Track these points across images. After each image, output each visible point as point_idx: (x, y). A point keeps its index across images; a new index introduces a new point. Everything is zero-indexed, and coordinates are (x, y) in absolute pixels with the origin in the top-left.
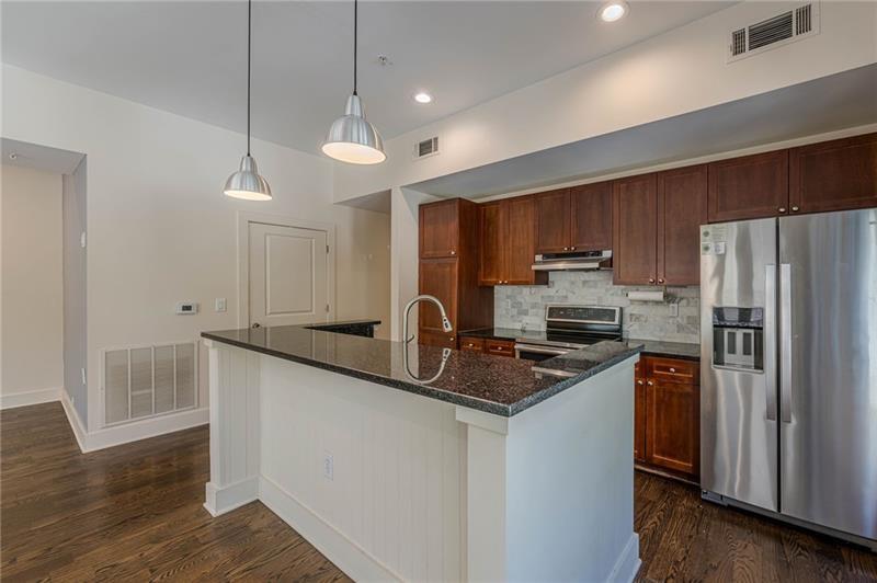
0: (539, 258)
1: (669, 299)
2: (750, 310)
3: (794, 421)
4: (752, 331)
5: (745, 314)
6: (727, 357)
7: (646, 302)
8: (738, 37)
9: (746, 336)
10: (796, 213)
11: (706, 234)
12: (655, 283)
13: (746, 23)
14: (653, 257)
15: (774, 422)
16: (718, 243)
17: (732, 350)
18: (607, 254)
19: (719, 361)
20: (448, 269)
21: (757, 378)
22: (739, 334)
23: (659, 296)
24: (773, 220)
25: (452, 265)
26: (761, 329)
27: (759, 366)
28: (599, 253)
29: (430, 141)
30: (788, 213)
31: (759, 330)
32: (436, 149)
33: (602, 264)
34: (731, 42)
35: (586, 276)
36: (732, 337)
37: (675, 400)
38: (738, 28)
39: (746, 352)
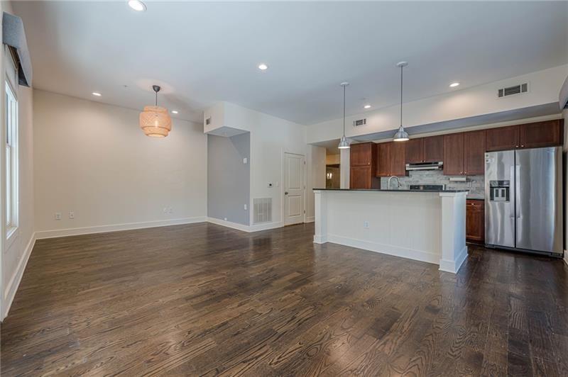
0: (408, 165)
1: (468, 180)
2: (503, 181)
3: (521, 217)
4: (505, 189)
5: (501, 183)
6: (495, 198)
7: (456, 182)
8: (501, 91)
9: (503, 191)
10: (523, 148)
11: (487, 156)
12: (463, 174)
13: (503, 87)
14: (462, 164)
15: (514, 218)
16: (492, 159)
17: (497, 196)
18: (441, 163)
19: (492, 199)
20: (366, 170)
21: (507, 204)
22: (500, 190)
23: (464, 179)
24: (513, 151)
25: (368, 169)
26: (509, 187)
27: (508, 199)
28: (437, 163)
29: (362, 120)
30: (520, 148)
31: (508, 188)
32: (365, 123)
33: (440, 167)
34: (498, 92)
35: (427, 172)
36: (497, 191)
37: (474, 215)
38: (500, 89)
39: (503, 196)
